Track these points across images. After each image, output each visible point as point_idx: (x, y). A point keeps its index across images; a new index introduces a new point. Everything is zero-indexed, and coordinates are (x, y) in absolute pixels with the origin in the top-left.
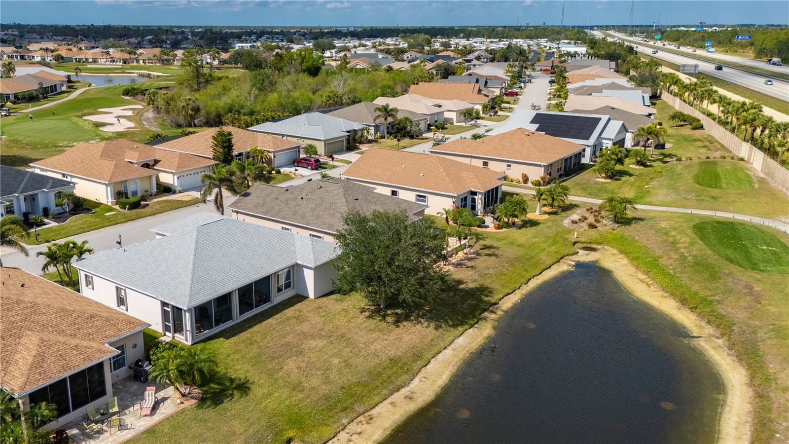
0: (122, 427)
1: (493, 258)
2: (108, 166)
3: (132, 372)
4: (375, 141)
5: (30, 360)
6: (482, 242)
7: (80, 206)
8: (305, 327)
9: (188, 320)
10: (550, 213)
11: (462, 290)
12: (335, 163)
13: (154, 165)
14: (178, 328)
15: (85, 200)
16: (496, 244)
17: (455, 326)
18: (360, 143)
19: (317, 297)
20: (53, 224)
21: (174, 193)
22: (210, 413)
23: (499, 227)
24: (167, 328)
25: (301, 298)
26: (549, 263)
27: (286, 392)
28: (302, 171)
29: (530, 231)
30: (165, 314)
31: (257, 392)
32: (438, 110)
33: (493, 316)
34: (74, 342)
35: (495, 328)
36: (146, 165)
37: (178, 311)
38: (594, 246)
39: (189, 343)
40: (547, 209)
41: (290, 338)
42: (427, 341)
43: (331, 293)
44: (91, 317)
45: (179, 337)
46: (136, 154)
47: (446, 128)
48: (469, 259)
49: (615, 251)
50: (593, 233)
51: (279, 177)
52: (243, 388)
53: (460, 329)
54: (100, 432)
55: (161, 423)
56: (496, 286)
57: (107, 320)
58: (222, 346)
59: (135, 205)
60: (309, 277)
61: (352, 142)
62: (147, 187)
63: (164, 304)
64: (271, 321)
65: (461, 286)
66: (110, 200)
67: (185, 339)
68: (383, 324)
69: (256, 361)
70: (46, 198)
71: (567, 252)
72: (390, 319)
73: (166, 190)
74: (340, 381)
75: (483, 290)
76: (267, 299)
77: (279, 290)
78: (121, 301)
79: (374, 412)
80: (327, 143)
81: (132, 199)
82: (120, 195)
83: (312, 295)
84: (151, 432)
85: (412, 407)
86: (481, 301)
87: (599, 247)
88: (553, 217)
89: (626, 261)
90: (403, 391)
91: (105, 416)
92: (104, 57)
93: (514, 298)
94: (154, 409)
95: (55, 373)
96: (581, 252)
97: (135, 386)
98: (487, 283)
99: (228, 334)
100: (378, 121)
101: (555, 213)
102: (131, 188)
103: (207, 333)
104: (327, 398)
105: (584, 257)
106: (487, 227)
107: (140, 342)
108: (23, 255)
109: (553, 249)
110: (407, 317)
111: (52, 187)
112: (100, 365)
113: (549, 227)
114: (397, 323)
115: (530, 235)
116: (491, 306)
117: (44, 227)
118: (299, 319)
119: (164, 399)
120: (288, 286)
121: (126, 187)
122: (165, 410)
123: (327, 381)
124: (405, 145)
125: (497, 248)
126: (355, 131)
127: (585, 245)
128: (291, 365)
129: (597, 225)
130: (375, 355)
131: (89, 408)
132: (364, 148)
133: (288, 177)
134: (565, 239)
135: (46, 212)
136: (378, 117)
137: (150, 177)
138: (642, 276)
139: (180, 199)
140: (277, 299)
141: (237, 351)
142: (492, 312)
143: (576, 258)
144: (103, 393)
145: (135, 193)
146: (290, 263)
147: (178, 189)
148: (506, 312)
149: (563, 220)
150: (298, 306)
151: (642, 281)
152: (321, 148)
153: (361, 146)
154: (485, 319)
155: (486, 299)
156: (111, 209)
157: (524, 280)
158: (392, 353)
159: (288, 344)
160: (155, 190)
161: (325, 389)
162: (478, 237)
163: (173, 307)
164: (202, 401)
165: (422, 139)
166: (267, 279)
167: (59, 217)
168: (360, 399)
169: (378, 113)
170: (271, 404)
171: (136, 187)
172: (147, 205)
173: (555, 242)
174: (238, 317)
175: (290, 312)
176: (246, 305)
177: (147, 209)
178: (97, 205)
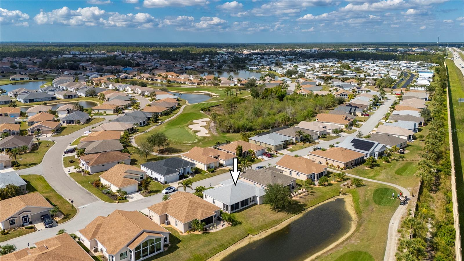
0: (217, 229)
1: (312, 196)
2: (205, 158)
3: (218, 219)
4: (295, 144)
5: (200, 214)
6: (312, 190)
7: (198, 171)
8: (256, 212)
9: (229, 208)
10: (338, 181)
11: (298, 205)
12: (278, 155)
13: (218, 157)
14: (227, 210)
15: (199, 169)
16: (315, 191)
17: (293, 214)
18: (289, 145)
19: (260, 204)
20: (191, 177)
21: (224, 166)
22: (233, 227)
23: (319, 186)
24: (224, 210)
25: (256, 204)
26: (328, 198)
27: (249, 225)
28: (265, 158)
29: (329, 187)
30: (224, 206)
31: (243, 224)
32: (324, 129)
33: (304, 212)
34: (208, 211)
35: (303, 215)
36: (216, 157)
37: (227, 206)
38: (347, 193)
39: (229, 213)
40: (338, 180)
41: (252, 214)
42: (284, 217)
43: (262, 204)
44: (210, 206)
45: (227, 212)
46: (213, 154)
47: (326, 137)
48: (305, 196)
49: (351, 196)
50: (348, 189)
51: (257, 161)
52: (240, 223)
53: (294, 215)
54: (212, 229)
55: (224, 228)
56: (309, 204)
57: (213, 207)
58: (236, 215)
59: (213, 171)
60: (258, 199)
61: (286, 145)
62: (216, 165)
63: (224, 204)
64: (248, 210)
65: (299, 204)
66: (205, 169)
67: (228, 212)
68: (275, 212)
69: (244, 218)
70: (188, 169)
71: (336, 195)
72: (276, 211)
73: (221, 165)
74: (261, 224)
75: (305, 205)
76: (248, 204)
77: (251, 202)
78: (214, 202)
79: (267, 231)
80: (276, 147)
81: (212, 170)
82: (208, 168)
83: (259, 204)
84: (222, 230)
85: (276, 230)
86: (303, 208)
87: (348, 194)
88: (339, 183)
89: (352, 199)
90: (275, 227)
91: (213, 226)
92: (189, 81)
93: (313, 208)
94: (223, 226)
95: (205, 217)
96: (341, 195)
97: (218, 221)
98: (307, 203)
99: (238, 212)
100: (297, 136)
101: (340, 181)
102: (211, 166)
103: (233, 211)
104: (258, 227)
105: (341, 196)
106: (316, 185)
107: (219, 212)
108: (191, 190)
109: (333, 194)
110: (281, 211)
111: (190, 166)
112: (213, 216)
113: (335, 186)
114: (278, 212)
115: (328, 189)
116: (304, 210)
117: (189, 178)
118: (255, 210)
119: (224, 224)
120: (253, 201)
121: (210, 165)
122: (224, 227)
123: (258, 224)
124: (306, 146)
125: (315, 193)
126: (287, 141)
127: (344, 193)
128: (251, 220)
129: (350, 186)
130: (270, 219)
131: (211, 224)
132: (290, 147)
133: (260, 161)
134: (338, 191)
135: (188, 173)
136: (297, 135)
137: (217, 162)
138: (352, 204)
139: (225, 169)
140: (250, 204)
141: (240, 216)
142: (305, 211)
143: (338, 197)
144: (213, 222)
145: (212, 167)
146: (254, 195)
147: (225, 165)
148: (308, 211)
149: (341, 184)
150: (255, 206)
151: (351, 205)
152: (273, 149)
153: (289, 146)
154: (302, 213)
155: (304, 207)
156: (206, 172)
157: (317, 203)
158: (274, 219)
159: (251, 215)
160: (218, 166)
161: (257, 225)
162: (312, 188)
163: (226, 205)
164: (232, 225)
165: (314, 143)
166: (247, 199)
167: (192, 175)
168: (265, 228)
169: (297, 133)
170: (246, 227)
171: (213, 165)
172: (216, 171)
173: (334, 191)
174: (240, 208)
175: (253, 208)
176: (242, 205)
177: (216, 173)
178: (202, 170)
